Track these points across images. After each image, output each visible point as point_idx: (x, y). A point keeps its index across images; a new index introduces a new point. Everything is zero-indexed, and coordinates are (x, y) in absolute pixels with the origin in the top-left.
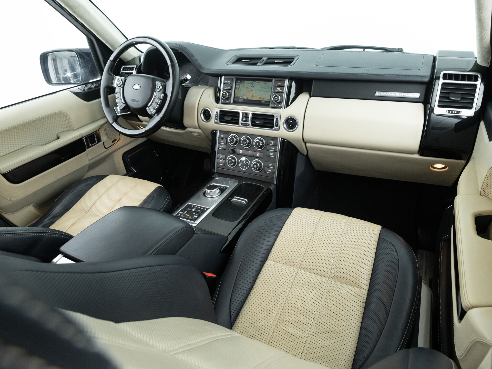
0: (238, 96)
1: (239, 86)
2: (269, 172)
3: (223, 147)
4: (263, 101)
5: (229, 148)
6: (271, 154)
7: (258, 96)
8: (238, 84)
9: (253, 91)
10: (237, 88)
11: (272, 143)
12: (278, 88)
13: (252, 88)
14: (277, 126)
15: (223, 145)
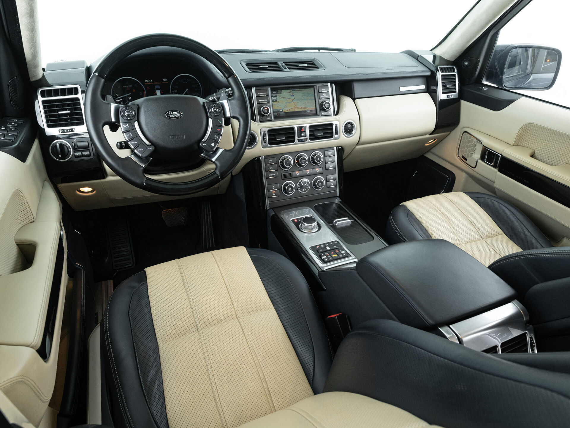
0: (278, 110)
1: (276, 97)
2: (332, 185)
3: (274, 175)
4: (309, 111)
5: (283, 174)
6: (331, 166)
7: (301, 106)
8: (274, 95)
9: (295, 101)
10: (274, 100)
11: (330, 154)
12: (324, 94)
13: (292, 98)
14: (337, 134)
15: (273, 172)
